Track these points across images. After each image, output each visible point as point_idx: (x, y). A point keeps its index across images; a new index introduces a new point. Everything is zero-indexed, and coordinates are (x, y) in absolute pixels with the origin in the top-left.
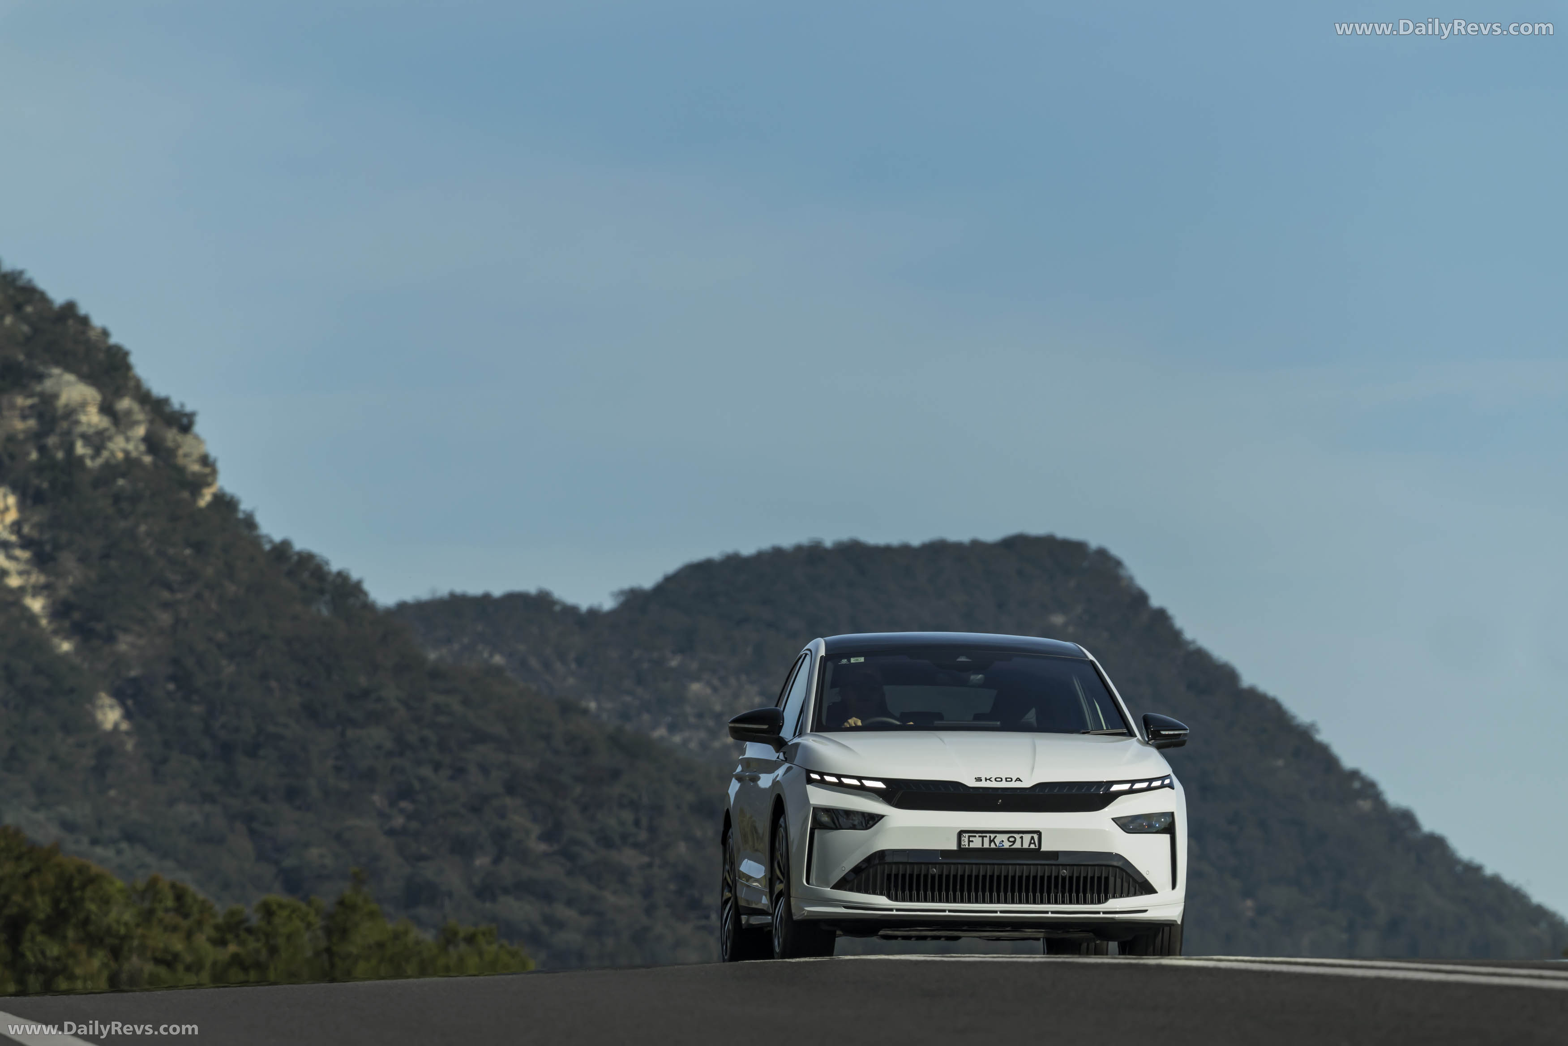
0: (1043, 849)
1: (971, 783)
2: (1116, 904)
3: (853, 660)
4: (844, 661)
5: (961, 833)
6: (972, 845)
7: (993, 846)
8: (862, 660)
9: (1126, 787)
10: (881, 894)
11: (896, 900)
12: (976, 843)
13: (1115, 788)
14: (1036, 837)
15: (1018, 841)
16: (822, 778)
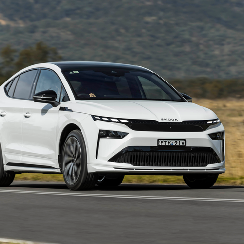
0: (187, 146)
1: (160, 121)
2: (210, 166)
3: (74, 72)
4: (71, 73)
5: (158, 140)
6: (162, 144)
7: (169, 145)
8: (77, 72)
9: (211, 122)
10: (128, 163)
11: (134, 165)
12: (164, 144)
13: (209, 122)
14: (184, 141)
15: (178, 143)
16: (101, 118)
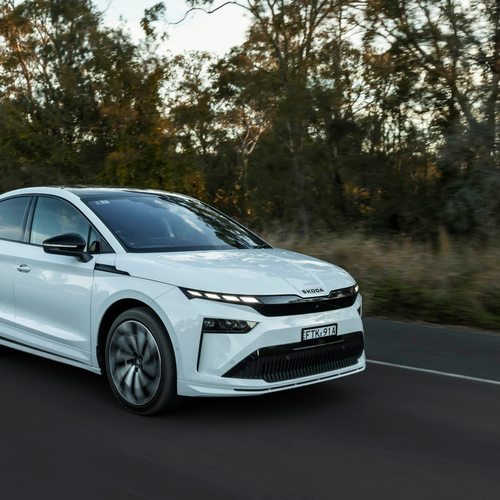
0: (338, 334)
1: (302, 295)
5: (303, 330)
6: (308, 338)
7: (317, 336)
10: (259, 378)
11: (269, 381)
12: (310, 336)
14: (335, 327)
15: (328, 331)
16: (203, 295)
